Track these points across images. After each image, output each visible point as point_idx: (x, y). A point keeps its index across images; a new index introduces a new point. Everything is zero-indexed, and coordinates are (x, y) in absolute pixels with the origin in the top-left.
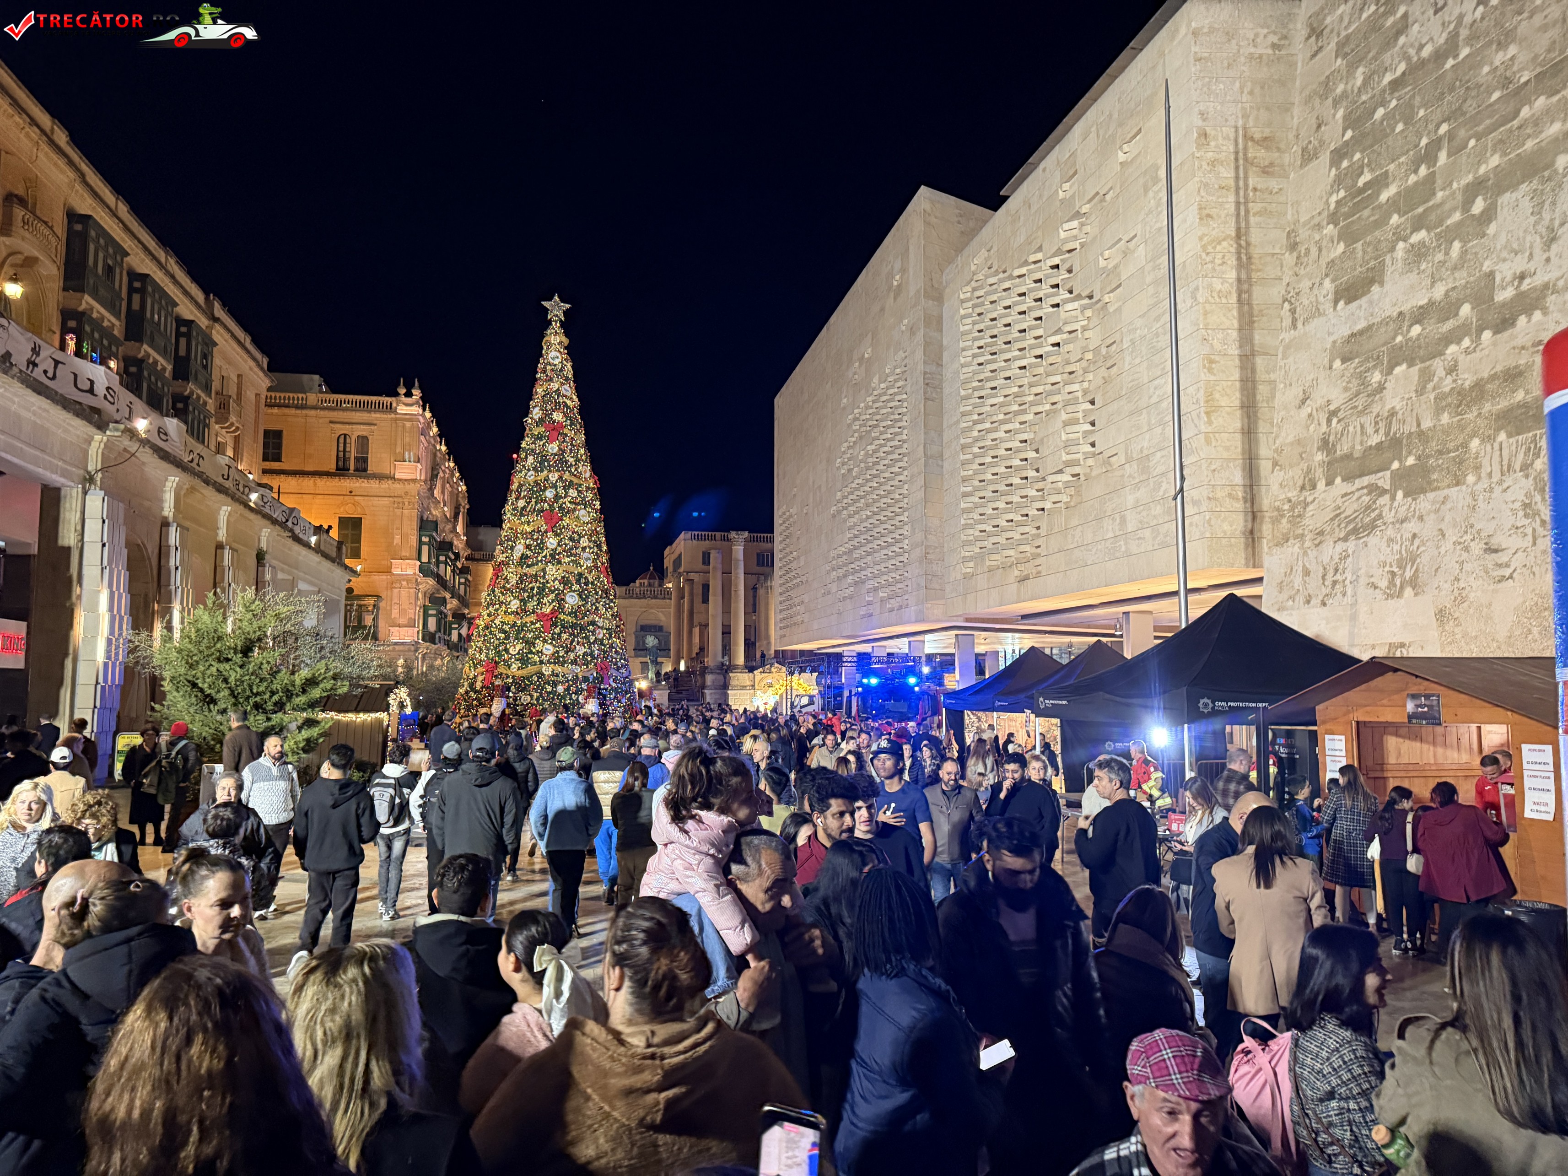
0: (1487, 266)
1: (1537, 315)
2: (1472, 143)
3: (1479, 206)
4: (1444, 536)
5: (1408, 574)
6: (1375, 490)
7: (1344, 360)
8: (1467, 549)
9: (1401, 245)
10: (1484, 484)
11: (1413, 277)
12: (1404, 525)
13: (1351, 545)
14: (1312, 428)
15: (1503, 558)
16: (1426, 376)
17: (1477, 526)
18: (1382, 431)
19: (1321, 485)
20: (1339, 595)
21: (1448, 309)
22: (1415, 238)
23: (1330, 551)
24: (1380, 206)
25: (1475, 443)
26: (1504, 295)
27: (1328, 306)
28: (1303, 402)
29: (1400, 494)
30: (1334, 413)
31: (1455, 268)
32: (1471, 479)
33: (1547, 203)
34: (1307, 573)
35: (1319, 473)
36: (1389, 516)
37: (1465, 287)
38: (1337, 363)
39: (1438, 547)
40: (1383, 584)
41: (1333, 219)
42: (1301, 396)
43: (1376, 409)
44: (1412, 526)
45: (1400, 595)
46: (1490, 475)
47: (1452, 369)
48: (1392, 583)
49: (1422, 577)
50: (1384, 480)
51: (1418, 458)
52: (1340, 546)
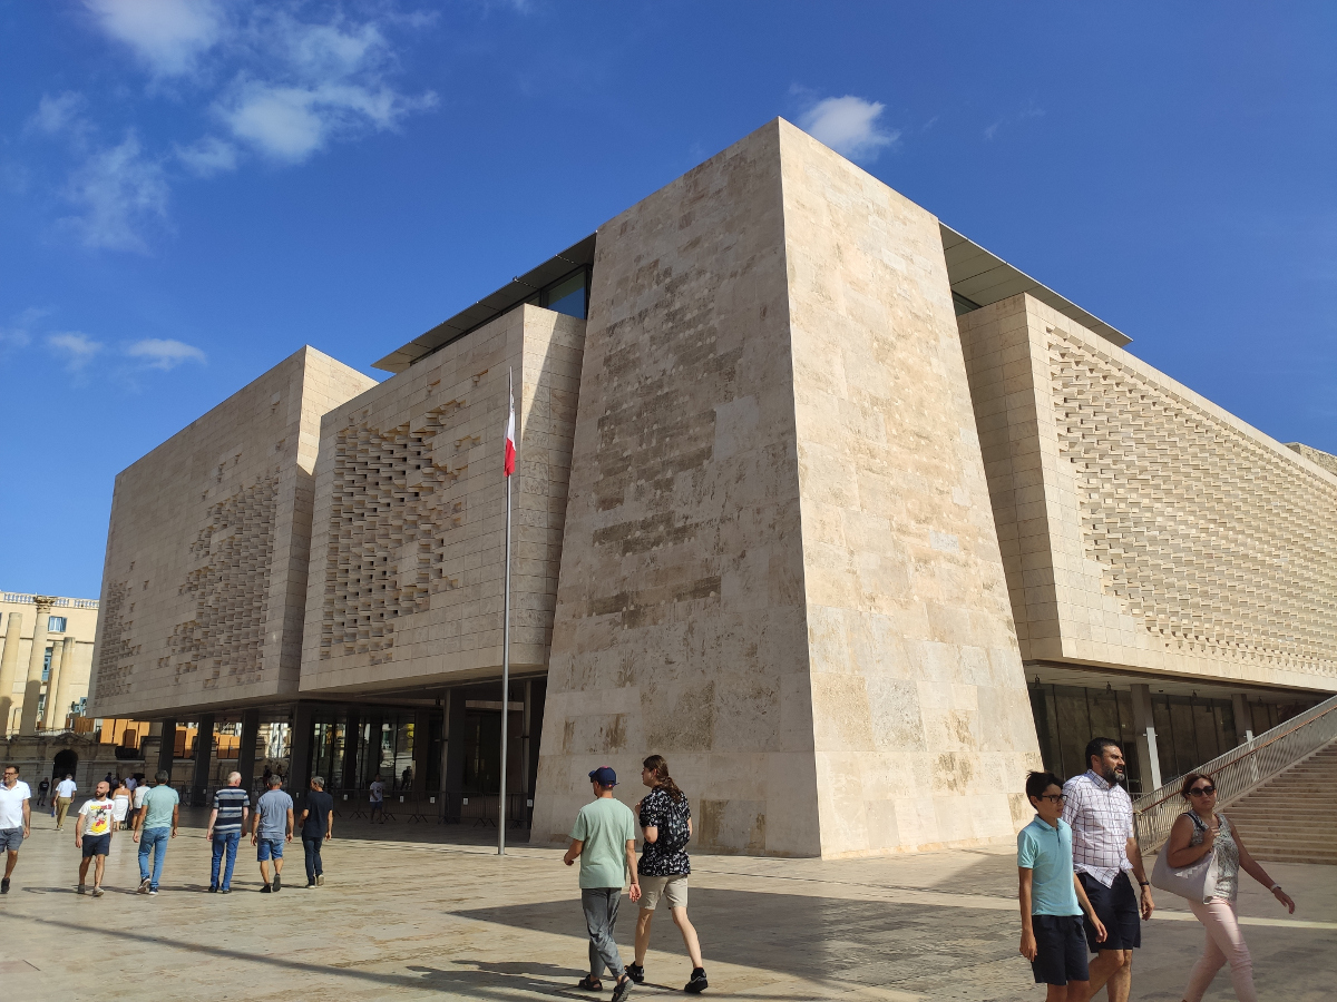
0: (672, 507)
1: (693, 539)
4: (646, 652)
5: (628, 673)
6: (613, 623)
7: (601, 543)
8: (657, 661)
9: (633, 484)
10: (666, 625)
11: (637, 503)
12: (628, 644)
13: (601, 654)
14: (581, 581)
15: (673, 667)
16: (641, 561)
17: (662, 648)
18: (618, 588)
19: (585, 616)
20: (592, 685)
21: (652, 525)
22: (640, 483)
23: (588, 657)
25: (663, 603)
26: (679, 525)
27: (593, 509)
28: (577, 563)
29: (626, 626)
30: (593, 573)
31: (657, 504)
32: (660, 622)
33: (699, 483)
34: (573, 669)
35: (584, 609)
36: (620, 639)
37: (661, 516)
38: (597, 544)
39: (643, 659)
40: (615, 678)
41: (598, 458)
42: (576, 559)
43: (616, 575)
44: (631, 645)
45: (623, 685)
46: (669, 621)
47: (654, 559)
48: (620, 678)
49: (636, 675)
50: (618, 616)
51: (636, 607)
52: (593, 655)
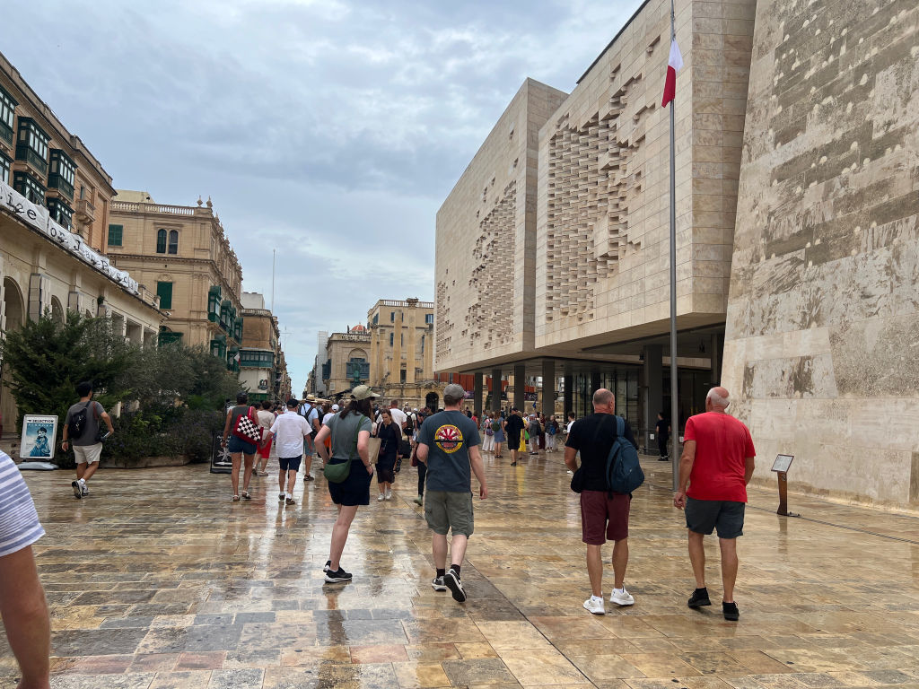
0: (868, 117)
1: (898, 147)
2: (861, 40)
3: (864, 80)
4: (836, 288)
5: (814, 313)
6: (795, 261)
7: (779, 181)
8: (850, 296)
9: (817, 106)
10: (862, 255)
11: (823, 126)
12: (813, 282)
13: (781, 296)
14: (758, 224)
15: (871, 301)
16: (829, 189)
17: (857, 282)
18: (801, 223)
19: (763, 259)
20: (772, 328)
21: (842, 145)
22: (825, 102)
23: (767, 300)
24: (805, 82)
25: (857, 230)
26: (876, 136)
27: (770, 147)
28: (754, 207)
29: (810, 263)
30: (772, 214)
31: (849, 120)
32: (854, 252)
33: (906, 77)
34: (752, 314)
35: (762, 252)
36: (804, 277)
37: (855, 131)
38: (775, 182)
39: (833, 296)
40: (798, 319)
41: (776, 91)
42: (752, 204)
43: (797, 210)
44: (818, 283)
45: (808, 326)
46: (866, 249)
47: (845, 183)
48: (804, 319)
49: (824, 314)
50: (801, 255)
51: (823, 240)
52: (773, 297)
